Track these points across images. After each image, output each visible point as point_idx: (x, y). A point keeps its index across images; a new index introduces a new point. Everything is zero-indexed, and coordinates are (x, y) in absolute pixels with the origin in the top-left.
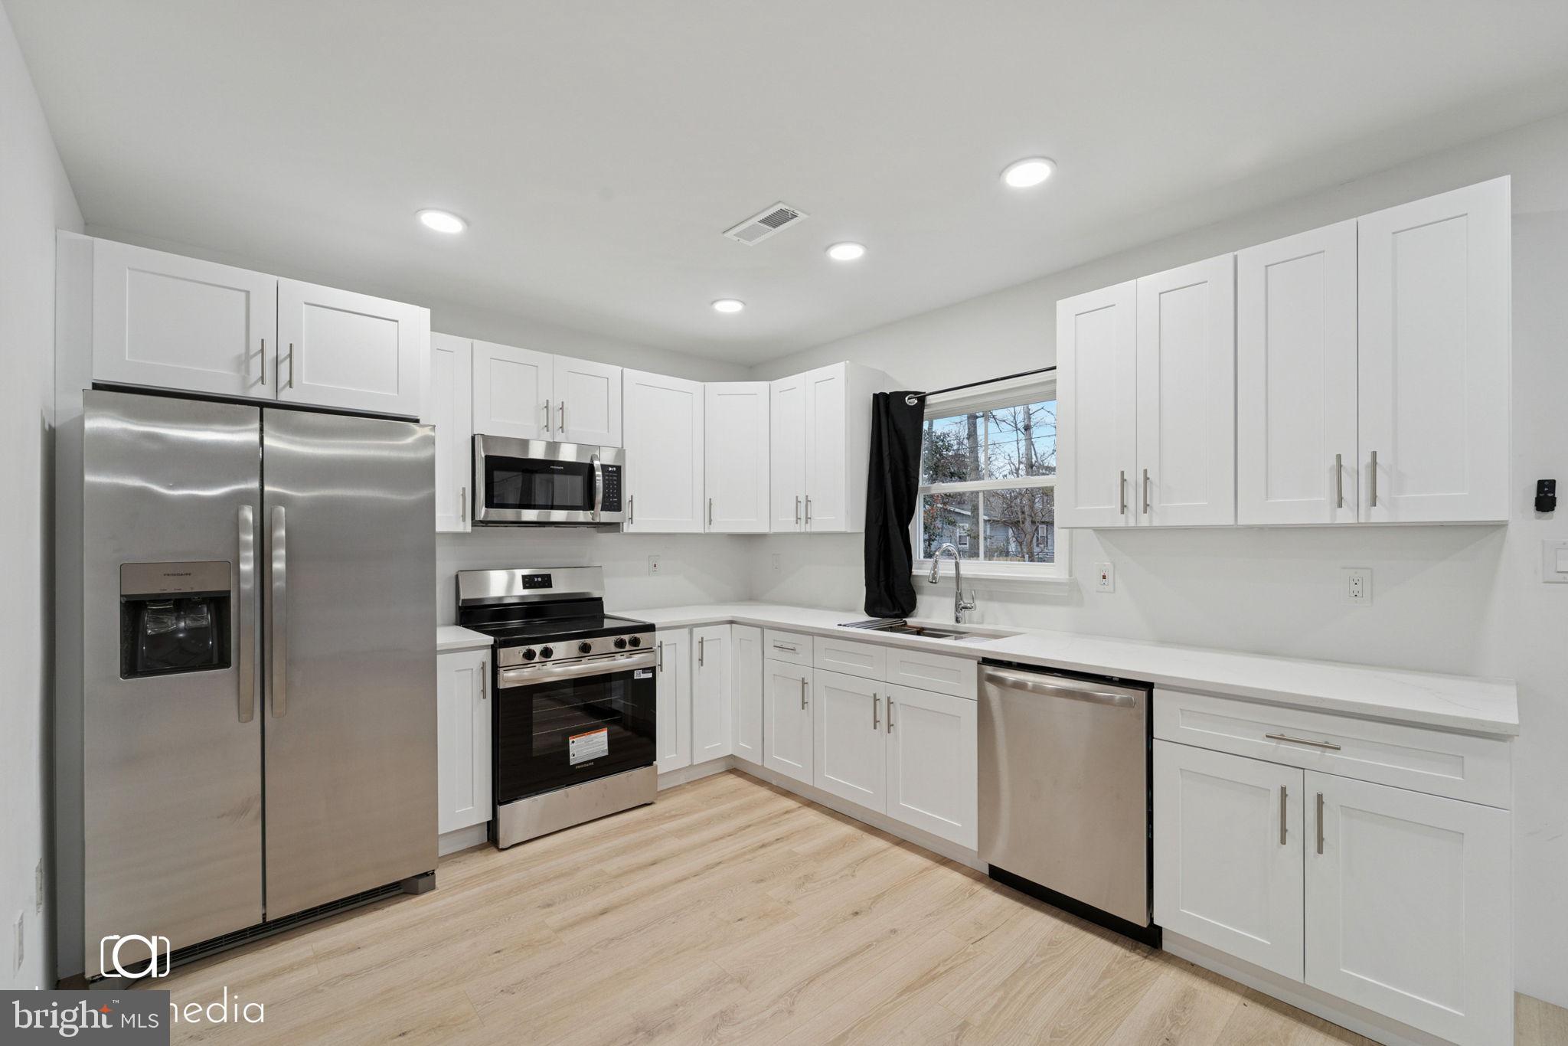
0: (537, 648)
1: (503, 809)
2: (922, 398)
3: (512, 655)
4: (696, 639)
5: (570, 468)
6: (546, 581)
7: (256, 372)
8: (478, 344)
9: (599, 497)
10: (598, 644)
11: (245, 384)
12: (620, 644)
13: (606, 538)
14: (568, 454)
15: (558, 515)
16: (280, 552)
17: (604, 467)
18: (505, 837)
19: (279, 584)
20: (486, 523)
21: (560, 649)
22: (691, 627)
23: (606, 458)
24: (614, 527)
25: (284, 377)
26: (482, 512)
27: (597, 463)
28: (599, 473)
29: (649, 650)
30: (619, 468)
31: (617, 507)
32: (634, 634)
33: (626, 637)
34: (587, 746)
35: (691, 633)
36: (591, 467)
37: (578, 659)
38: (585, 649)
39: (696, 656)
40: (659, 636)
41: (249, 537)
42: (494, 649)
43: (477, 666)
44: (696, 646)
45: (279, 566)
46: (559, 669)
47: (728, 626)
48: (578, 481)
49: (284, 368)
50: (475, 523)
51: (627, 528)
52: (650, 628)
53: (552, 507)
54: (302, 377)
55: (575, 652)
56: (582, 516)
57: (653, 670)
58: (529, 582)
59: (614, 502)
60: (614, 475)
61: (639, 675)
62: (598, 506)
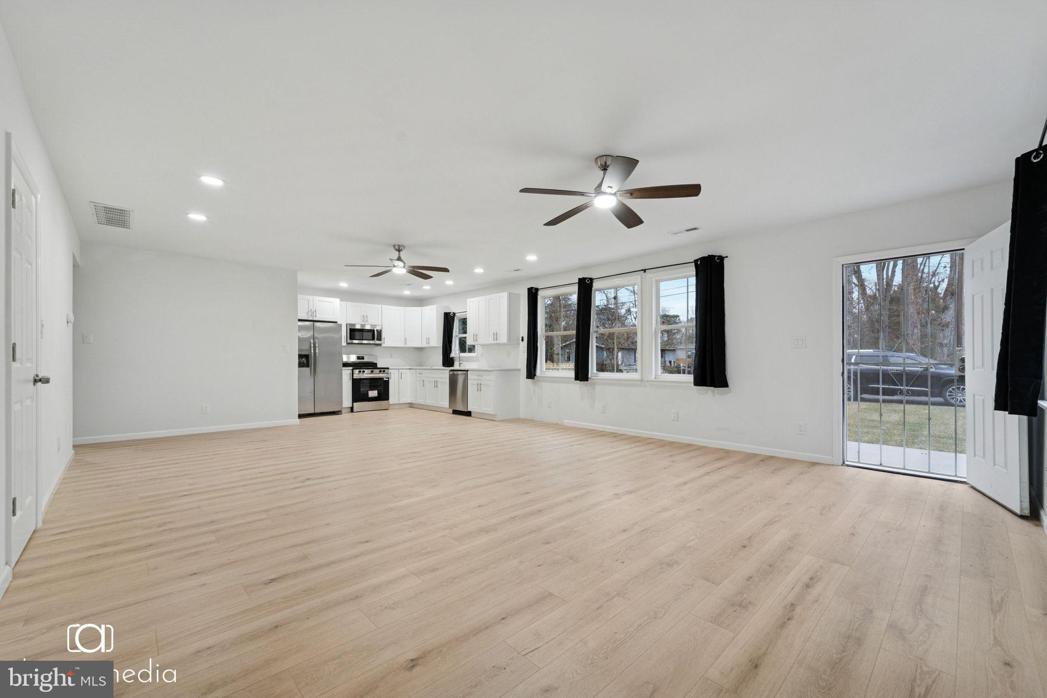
0: (362, 370)
1: (355, 404)
2: (454, 314)
3: (356, 371)
4: (400, 372)
5: (369, 331)
6: (363, 358)
7: (310, 315)
8: (347, 302)
9: (376, 337)
10: (376, 371)
11: (308, 317)
12: (380, 371)
13: (378, 348)
14: (368, 327)
15: (364, 342)
16: (317, 349)
17: (377, 330)
18: (355, 410)
19: (317, 355)
20: (349, 343)
21: (366, 371)
22: (399, 369)
23: (378, 328)
24: (380, 345)
25: (314, 315)
26: (349, 341)
27: (375, 329)
28: (376, 332)
29: (388, 373)
30: (381, 330)
31: (380, 340)
32: (383, 370)
33: (382, 370)
34: (373, 393)
35: (399, 371)
36: (374, 330)
37: (371, 374)
38: (372, 371)
39: (400, 377)
40: (390, 371)
41: (312, 345)
42: (352, 370)
43: (349, 373)
44: (400, 375)
45: (317, 351)
46: (366, 375)
47: (409, 370)
48: (371, 334)
49: (315, 313)
50: (347, 343)
51: (383, 345)
52: (388, 368)
53: (363, 340)
54: (317, 315)
55: (370, 372)
56: (372, 342)
57: (388, 378)
58: (358, 358)
59: (379, 338)
60: (380, 332)
61: (385, 379)
62: (376, 339)
